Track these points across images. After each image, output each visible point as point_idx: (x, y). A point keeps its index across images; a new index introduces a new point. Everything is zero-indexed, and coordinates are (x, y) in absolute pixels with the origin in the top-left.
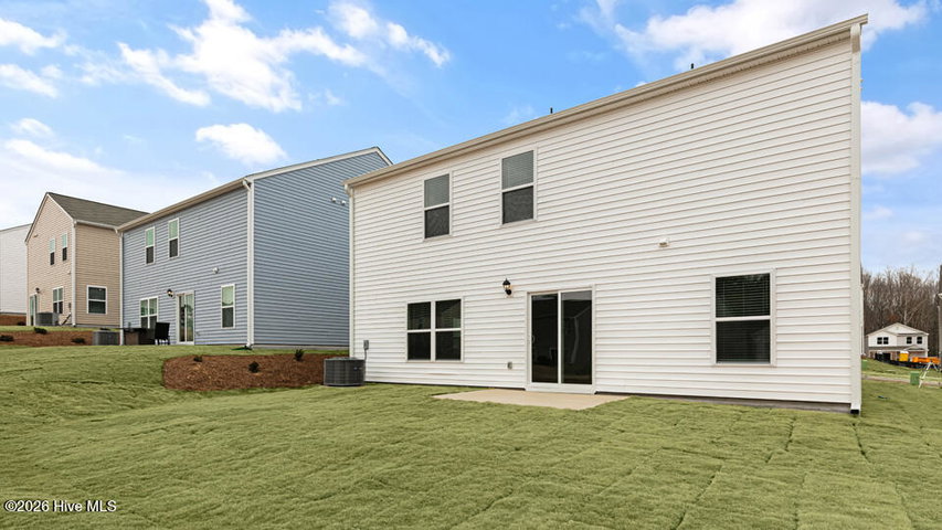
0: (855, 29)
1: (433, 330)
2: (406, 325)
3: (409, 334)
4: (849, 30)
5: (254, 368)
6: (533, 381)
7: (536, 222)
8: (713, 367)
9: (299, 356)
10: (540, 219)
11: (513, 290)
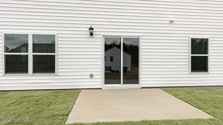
2: (4, 49)
8: (190, 74)
11: (94, 33)
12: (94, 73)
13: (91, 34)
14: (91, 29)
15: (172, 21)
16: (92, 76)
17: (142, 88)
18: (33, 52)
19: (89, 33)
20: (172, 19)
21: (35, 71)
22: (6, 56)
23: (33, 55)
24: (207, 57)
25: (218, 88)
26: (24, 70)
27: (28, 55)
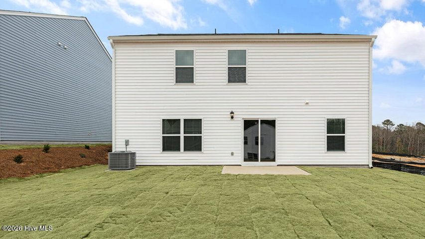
0: (373, 39)
1: (182, 135)
2: (161, 131)
3: (163, 137)
4: (371, 39)
5: (19, 159)
6: (244, 161)
7: (247, 84)
8: (326, 153)
9: (47, 149)
10: (249, 84)
11: (234, 116)
12: (234, 152)
13: (232, 117)
14: (232, 113)
16: (232, 154)
17: (278, 165)
18: (184, 133)
19: (230, 116)
20: (307, 102)
21: (185, 150)
22: (164, 137)
23: (184, 136)
24: (344, 136)
25: (356, 167)
26: (177, 149)
27: (180, 136)
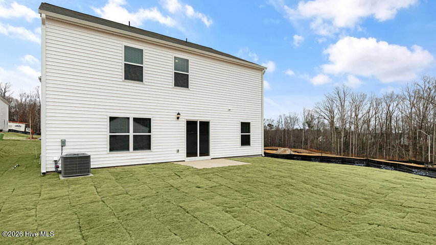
12: (179, 149)
13: (178, 118)
14: (179, 114)
15: (230, 110)
16: (178, 151)
17: (212, 159)
18: (134, 132)
19: (176, 117)
20: (230, 108)
21: (135, 149)
22: (110, 136)
23: (134, 135)
26: (127, 148)
27: (129, 135)
